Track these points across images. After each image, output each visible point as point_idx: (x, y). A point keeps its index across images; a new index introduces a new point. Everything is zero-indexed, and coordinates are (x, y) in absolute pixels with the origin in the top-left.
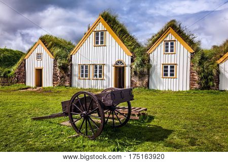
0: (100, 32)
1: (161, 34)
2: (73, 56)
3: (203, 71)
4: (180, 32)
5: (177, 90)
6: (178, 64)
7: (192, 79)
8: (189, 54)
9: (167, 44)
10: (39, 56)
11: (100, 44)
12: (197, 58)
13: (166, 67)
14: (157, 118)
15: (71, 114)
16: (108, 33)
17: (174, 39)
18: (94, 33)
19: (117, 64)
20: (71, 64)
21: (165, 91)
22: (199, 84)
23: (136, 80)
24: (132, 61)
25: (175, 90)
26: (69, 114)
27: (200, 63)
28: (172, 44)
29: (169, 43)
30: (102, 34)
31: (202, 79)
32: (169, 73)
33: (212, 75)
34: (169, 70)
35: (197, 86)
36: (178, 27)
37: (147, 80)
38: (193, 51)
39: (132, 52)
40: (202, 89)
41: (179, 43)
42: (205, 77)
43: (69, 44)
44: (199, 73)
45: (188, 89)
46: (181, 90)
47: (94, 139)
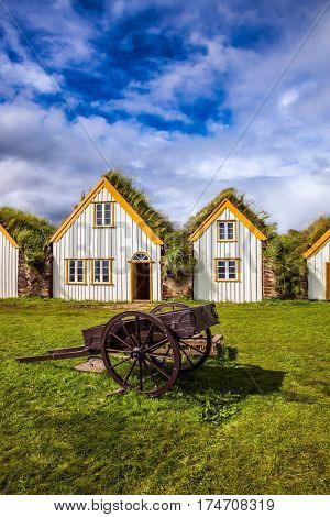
0: (104, 205)
1: (212, 210)
2: (54, 245)
3: (284, 270)
4: (242, 208)
5: (242, 301)
6: (242, 259)
7: (266, 283)
8: (259, 243)
9: (222, 226)
11: (103, 225)
12: (273, 250)
13: (222, 264)
14: (242, 352)
15: (107, 352)
16: (118, 205)
17: (232, 217)
18: (92, 205)
19: (135, 258)
20: (52, 259)
21: (222, 302)
22: (277, 290)
23: (170, 285)
24: (163, 253)
25: (238, 302)
26: (103, 351)
27: (279, 258)
28: (230, 225)
29: (226, 224)
30: (108, 207)
31: (281, 282)
32: (227, 273)
33: (297, 275)
34: (228, 269)
35: (274, 293)
36: (239, 199)
37: (190, 284)
38: (264, 238)
39: (162, 238)
40: (283, 298)
41: (242, 224)
42: (287, 279)
43: (44, 223)
44: (277, 273)
45: (260, 299)
46: (248, 301)
47: (159, 395)
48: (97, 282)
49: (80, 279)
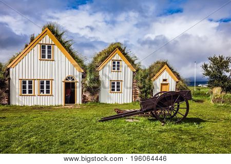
0: (46, 46)
1: (109, 54)
3: (144, 87)
4: (125, 54)
5: (123, 103)
6: (123, 80)
7: (135, 94)
8: (132, 73)
9: (114, 63)
11: (46, 58)
13: (113, 83)
16: (56, 47)
17: (120, 58)
18: (39, 45)
19: (67, 79)
20: (9, 79)
21: (113, 104)
22: (140, 97)
23: (87, 95)
24: (83, 77)
25: (120, 103)
28: (118, 63)
29: (116, 62)
30: (49, 47)
31: (142, 93)
32: (116, 88)
33: (150, 89)
34: (116, 86)
35: (138, 98)
38: (134, 70)
39: (83, 68)
41: (124, 62)
44: (140, 88)
45: (131, 101)
48: (42, 94)
49: (30, 92)
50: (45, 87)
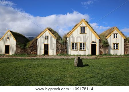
2: (68, 38)
9: (114, 34)
10: (46, 37)
11: (83, 33)
13: (114, 45)
16: (87, 27)
18: (80, 27)
29: (115, 34)
32: (116, 47)
34: (116, 46)
38: (125, 38)
50: (83, 46)
